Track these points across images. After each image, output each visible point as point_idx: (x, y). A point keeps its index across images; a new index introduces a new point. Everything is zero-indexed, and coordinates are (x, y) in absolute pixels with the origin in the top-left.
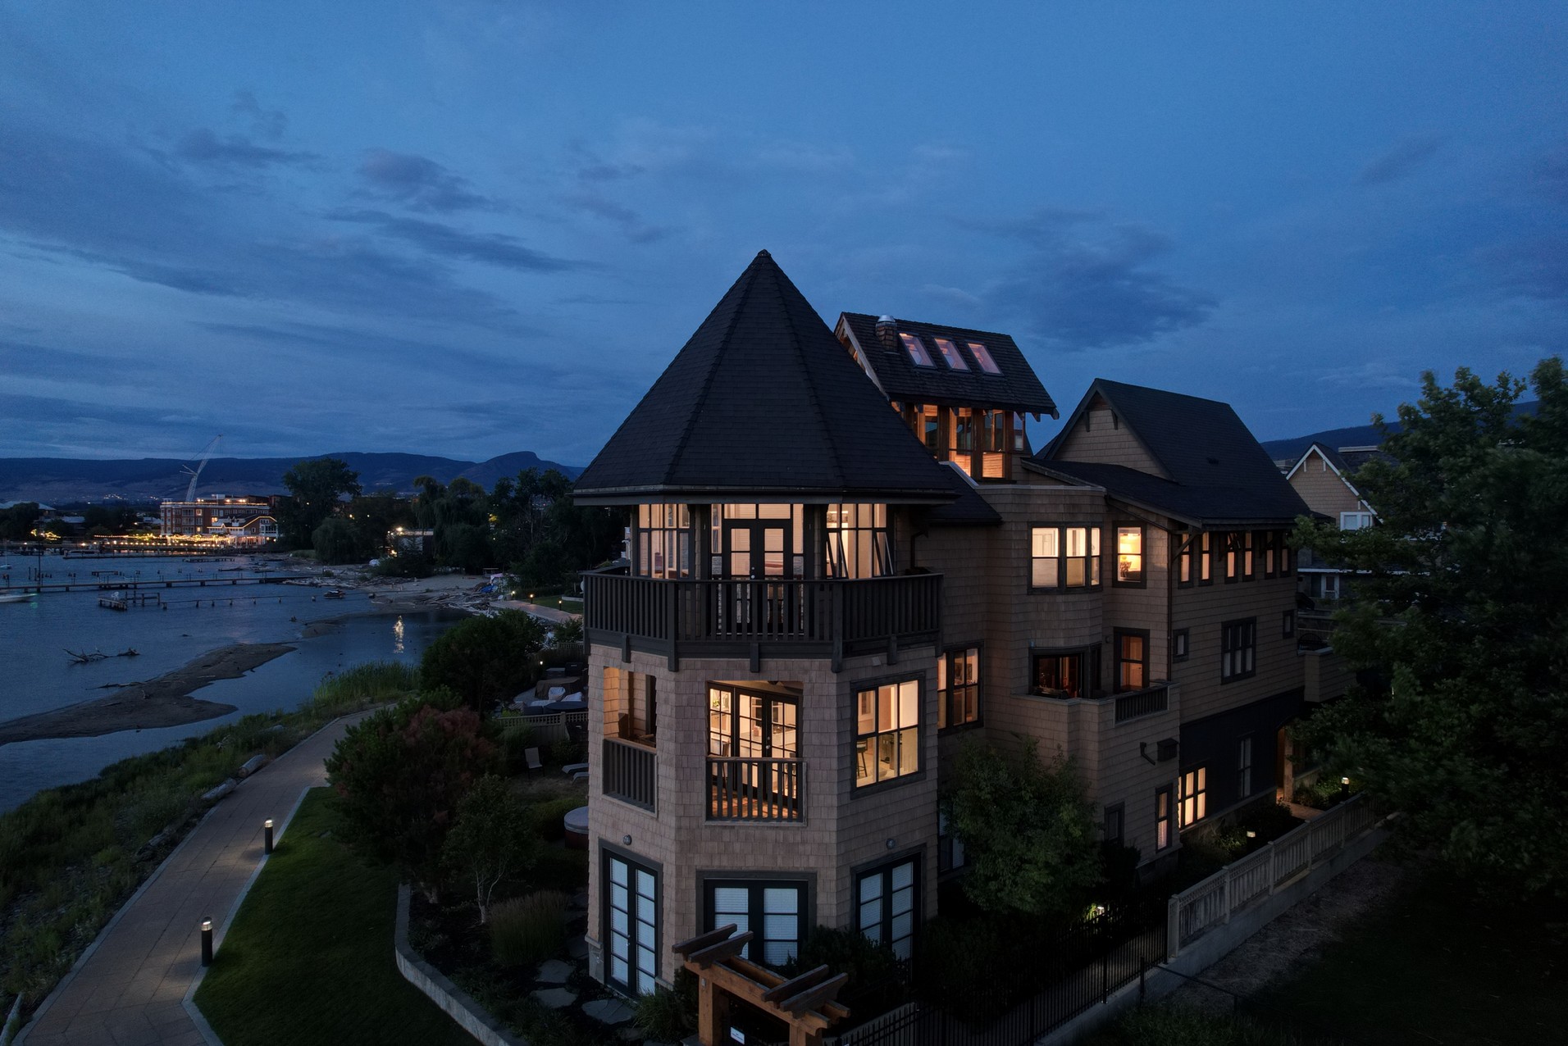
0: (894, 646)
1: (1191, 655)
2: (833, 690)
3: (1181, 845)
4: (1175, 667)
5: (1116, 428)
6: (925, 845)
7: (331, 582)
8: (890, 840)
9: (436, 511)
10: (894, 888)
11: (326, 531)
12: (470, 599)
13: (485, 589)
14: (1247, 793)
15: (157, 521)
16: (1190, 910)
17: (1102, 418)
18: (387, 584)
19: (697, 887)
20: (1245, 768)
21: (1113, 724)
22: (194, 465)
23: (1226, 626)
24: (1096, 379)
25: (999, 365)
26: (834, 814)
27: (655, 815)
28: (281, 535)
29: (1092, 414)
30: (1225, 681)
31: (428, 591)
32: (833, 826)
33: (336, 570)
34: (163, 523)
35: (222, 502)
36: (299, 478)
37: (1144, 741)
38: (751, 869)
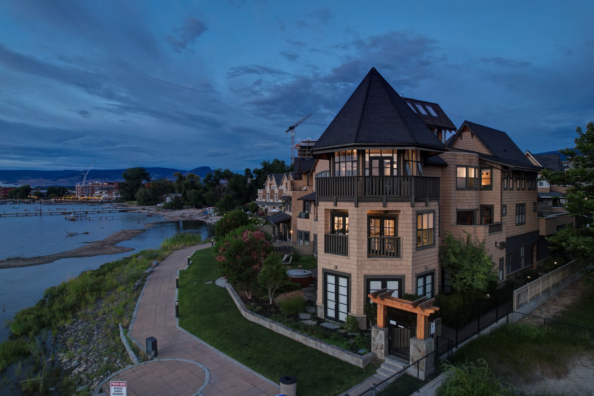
0: (428, 199)
1: (507, 214)
2: (411, 213)
3: (506, 280)
4: (503, 218)
5: (472, 138)
6: (435, 269)
7: (146, 211)
8: (426, 266)
9: (183, 186)
10: (427, 284)
11: (141, 194)
12: (200, 216)
13: (205, 213)
14: (523, 266)
15: (74, 192)
16: (519, 296)
17: (467, 135)
18: (167, 212)
19: (364, 281)
20: (522, 257)
21: (488, 234)
22: (85, 172)
23: (517, 205)
24: (465, 121)
25: (437, 114)
26: (411, 255)
27: (348, 257)
28: (122, 196)
29: (463, 133)
30: (517, 225)
31: (184, 214)
32: (411, 259)
33: (146, 208)
34: (76, 192)
35: (98, 184)
36: (128, 175)
37: (496, 241)
38: (383, 274)
